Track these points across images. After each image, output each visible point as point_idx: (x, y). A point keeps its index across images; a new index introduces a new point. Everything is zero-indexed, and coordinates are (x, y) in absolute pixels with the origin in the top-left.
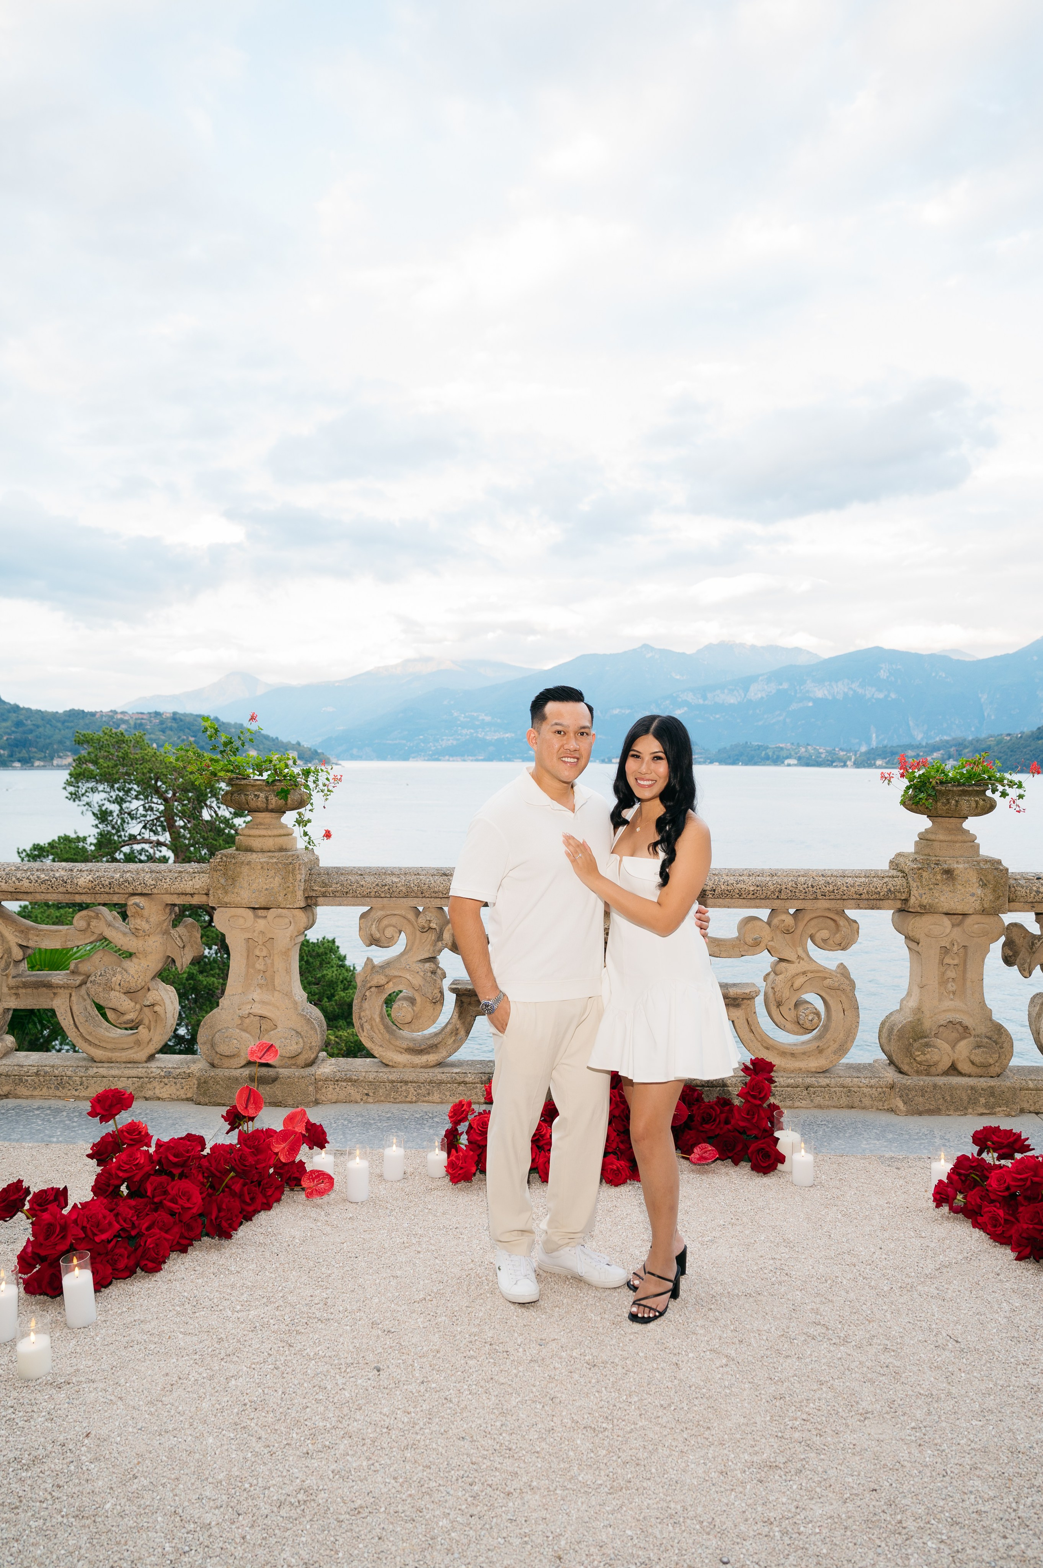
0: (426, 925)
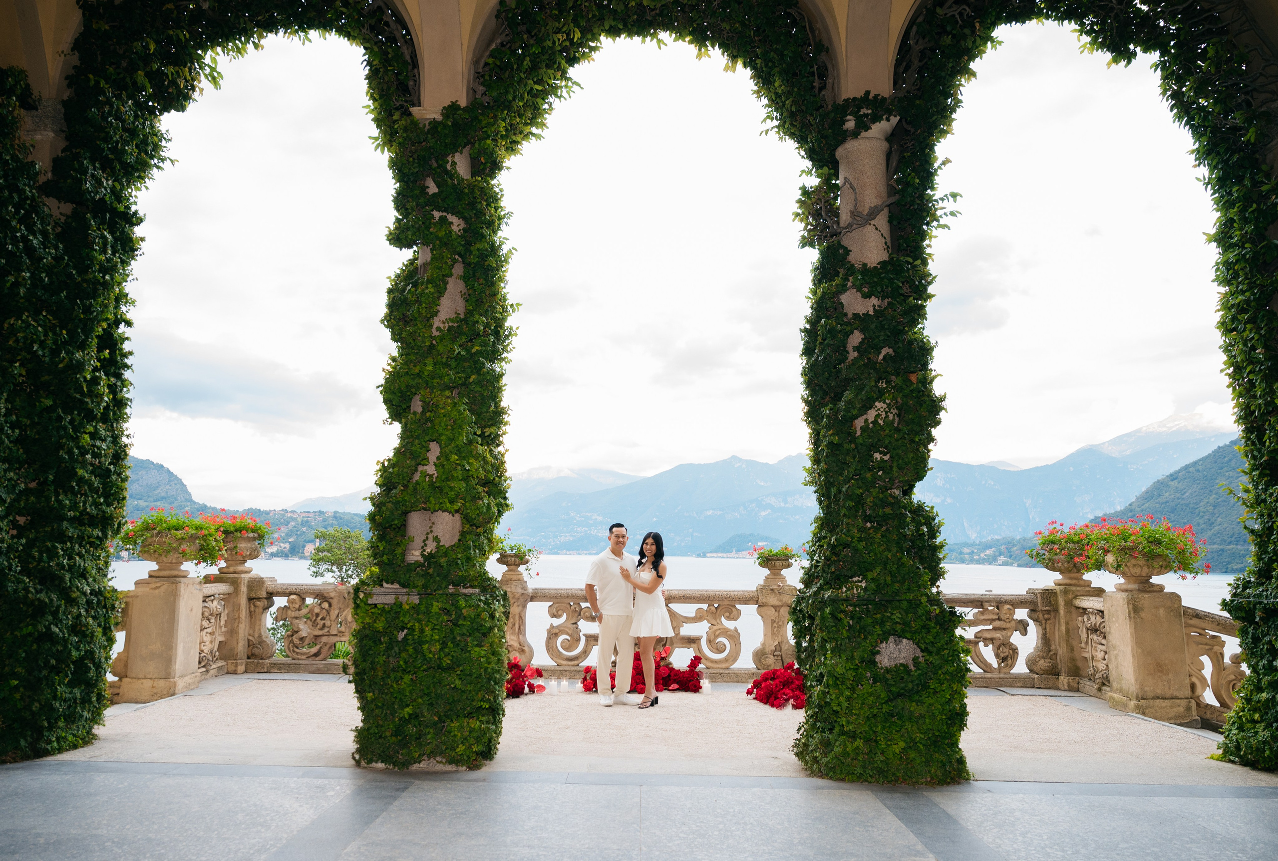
0: (575, 610)
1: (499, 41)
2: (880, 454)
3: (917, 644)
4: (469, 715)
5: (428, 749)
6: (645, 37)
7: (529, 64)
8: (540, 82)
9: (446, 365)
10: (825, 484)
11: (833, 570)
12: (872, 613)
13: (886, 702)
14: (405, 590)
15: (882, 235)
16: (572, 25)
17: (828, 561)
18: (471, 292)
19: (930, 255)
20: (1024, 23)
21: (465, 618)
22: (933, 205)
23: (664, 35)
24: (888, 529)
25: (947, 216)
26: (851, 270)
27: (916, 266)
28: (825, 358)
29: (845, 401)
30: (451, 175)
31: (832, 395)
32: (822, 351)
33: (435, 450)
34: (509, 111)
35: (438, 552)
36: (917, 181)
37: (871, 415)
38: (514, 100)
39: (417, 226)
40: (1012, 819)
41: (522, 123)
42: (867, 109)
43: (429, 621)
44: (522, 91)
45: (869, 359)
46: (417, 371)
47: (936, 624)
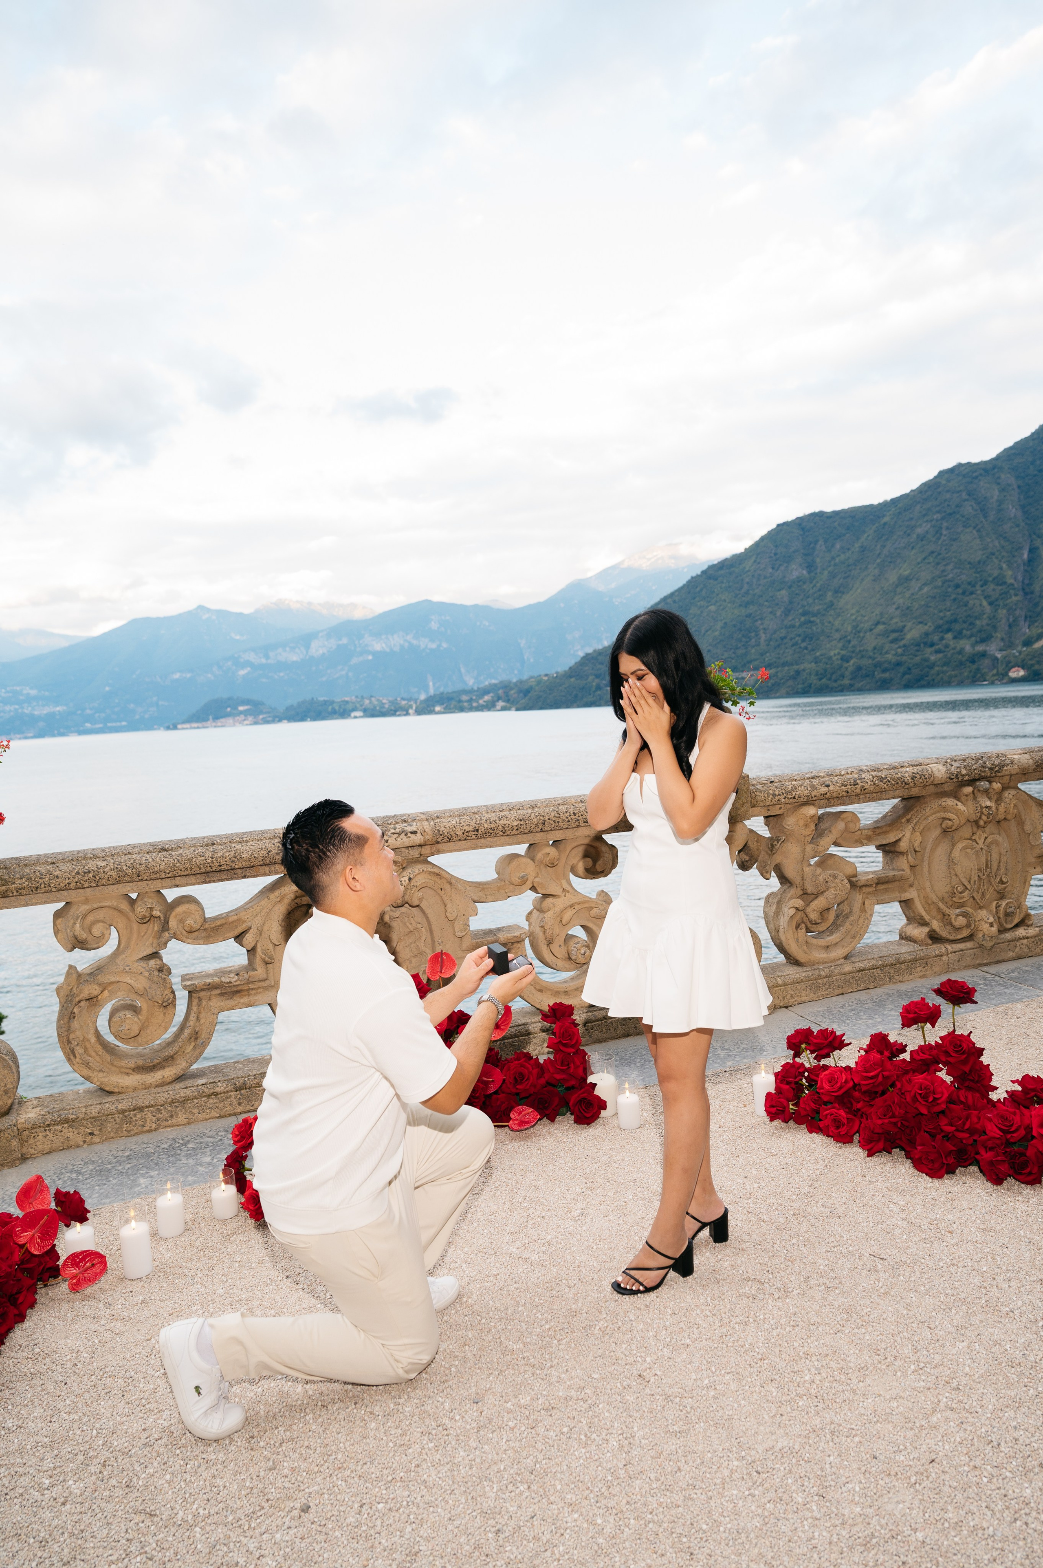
0: (147, 915)
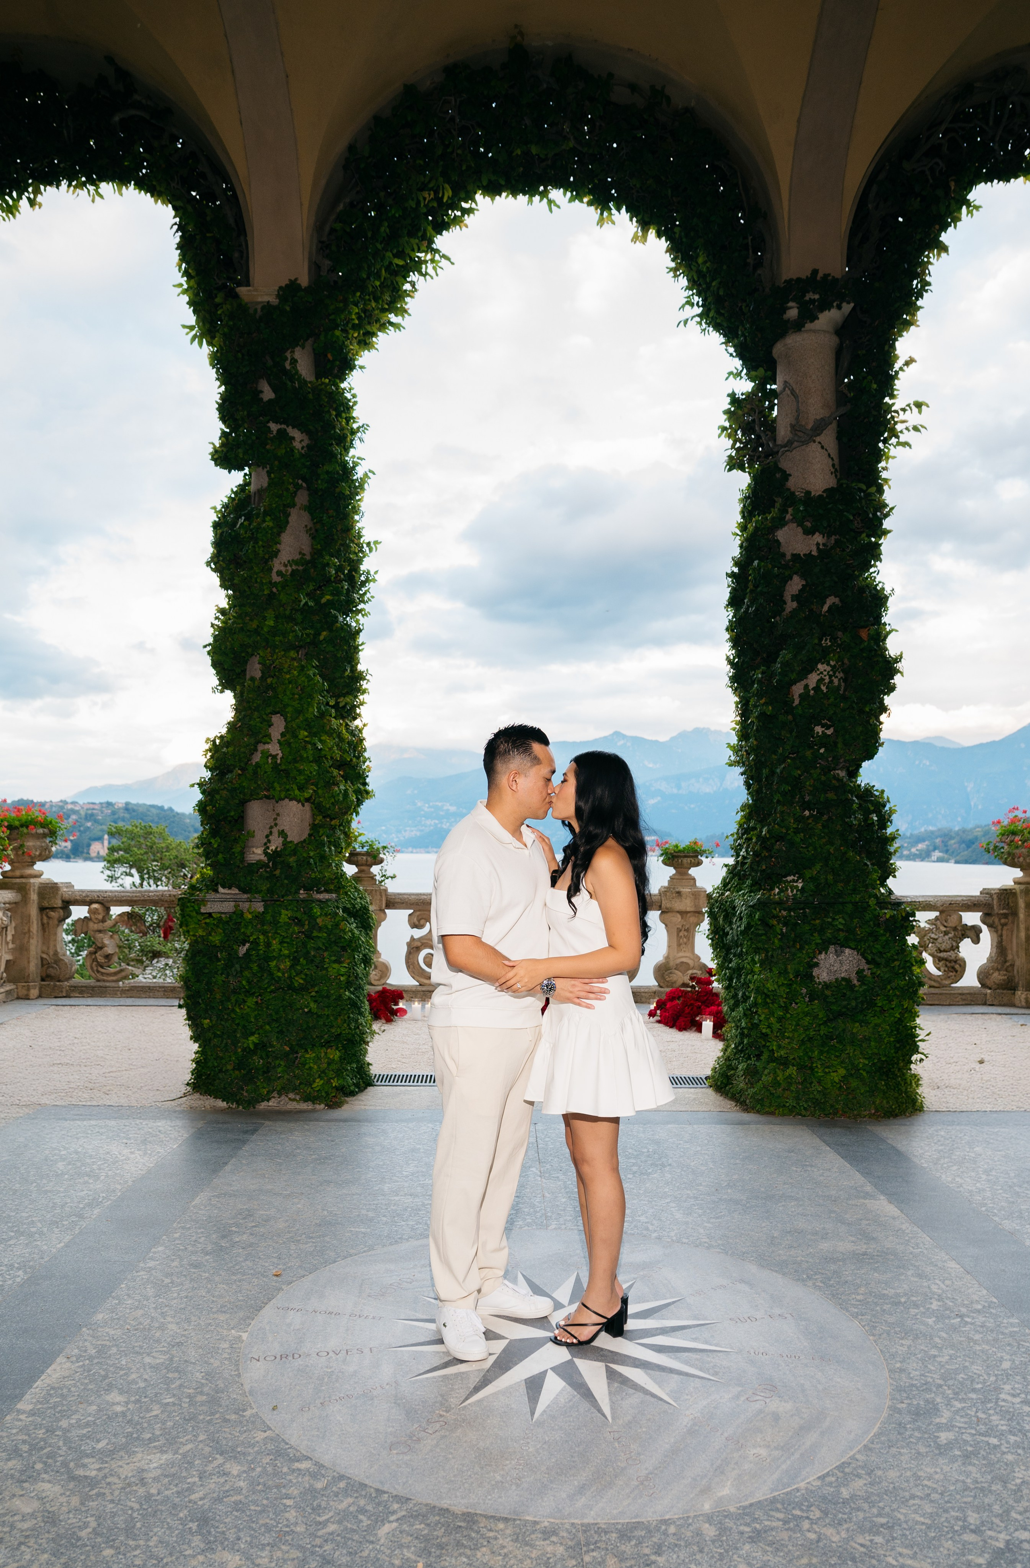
1: (348, 200)
2: (822, 727)
3: (863, 955)
4: (327, 1044)
5: (278, 1084)
6: (532, 195)
7: (388, 230)
8: (400, 255)
9: (290, 619)
10: (755, 764)
11: (764, 867)
12: (809, 918)
13: (825, 1023)
14: (246, 896)
15: (829, 455)
16: (441, 179)
17: (757, 856)
18: (318, 526)
19: (886, 481)
20: (1008, 181)
21: (320, 929)
22: (893, 417)
23: (556, 194)
24: (830, 819)
25: (909, 431)
26: (790, 499)
27: (870, 494)
28: (757, 609)
29: (782, 663)
30: (293, 375)
31: (765, 655)
32: (753, 601)
33: (278, 725)
34: (362, 293)
35: (285, 849)
36: (875, 386)
37: (812, 680)
38: (368, 278)
39: (250, 442)
40: (973, 1155)
41: (378, 308)
42: (814, 293)
43: (276, 933)
44: (378, 267)
45: (811, 610)
46: (254, 626)
47: (885, 930)
